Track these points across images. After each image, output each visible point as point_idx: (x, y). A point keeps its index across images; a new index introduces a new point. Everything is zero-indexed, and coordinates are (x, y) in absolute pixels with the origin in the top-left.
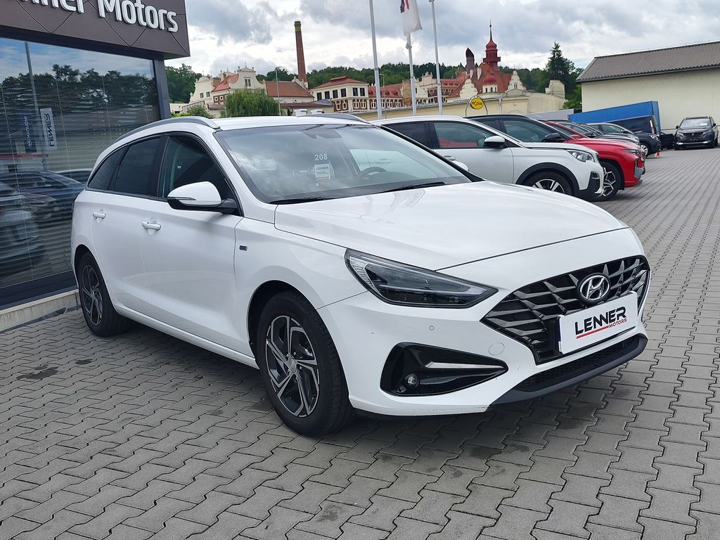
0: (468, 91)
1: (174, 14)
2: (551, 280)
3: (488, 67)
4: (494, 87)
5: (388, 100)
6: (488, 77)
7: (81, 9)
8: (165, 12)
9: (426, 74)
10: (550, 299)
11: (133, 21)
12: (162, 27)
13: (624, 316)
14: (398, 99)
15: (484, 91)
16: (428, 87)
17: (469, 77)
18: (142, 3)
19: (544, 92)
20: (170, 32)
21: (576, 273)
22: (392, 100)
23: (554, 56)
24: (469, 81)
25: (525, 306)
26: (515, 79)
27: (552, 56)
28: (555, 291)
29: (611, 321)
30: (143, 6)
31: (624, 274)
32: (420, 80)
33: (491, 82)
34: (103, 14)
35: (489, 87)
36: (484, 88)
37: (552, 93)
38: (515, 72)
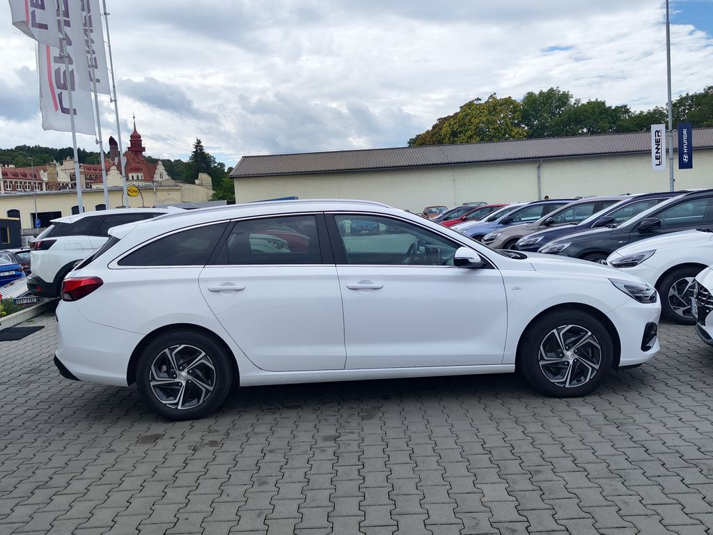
0: (113, 178)
3: (132, 156)
4: (140, 175)
5: (25, 183)
6: (133, 165)
9: (68, 159)
14: (37, 182)
15: (131, 178)
16: (70, 171)
17: (114, 165)
19: (194, 183)
22: (30, 183)
23: (197, 150)
24: (114, 168)
26: (160, 168)
27: (195, 150)
32: (62, 164)
33: (137, 170)
35: (135, 175)
36: (130, 175)
37: (201, 185)
38: (160, 163)
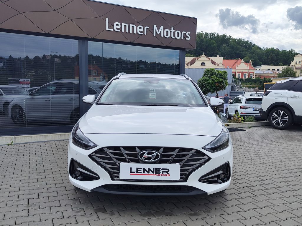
1: (190, 33)
2: (123, 147)
7: (145, 34)
8: (185, 32)
10: (121, 155)
11: (169, 36)
12: (183, 38)
13: (168, 173)
18: (174, 29)
20: (187, 40)
21: (139, 147)
25: (108, 155)
28: (125, 152)
29: (156, 173)
30: (174, 31)
31: (177, 155)
34: (155, 35)
